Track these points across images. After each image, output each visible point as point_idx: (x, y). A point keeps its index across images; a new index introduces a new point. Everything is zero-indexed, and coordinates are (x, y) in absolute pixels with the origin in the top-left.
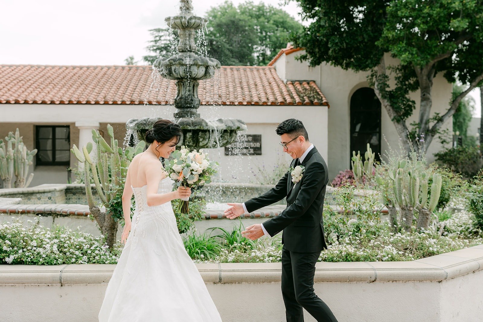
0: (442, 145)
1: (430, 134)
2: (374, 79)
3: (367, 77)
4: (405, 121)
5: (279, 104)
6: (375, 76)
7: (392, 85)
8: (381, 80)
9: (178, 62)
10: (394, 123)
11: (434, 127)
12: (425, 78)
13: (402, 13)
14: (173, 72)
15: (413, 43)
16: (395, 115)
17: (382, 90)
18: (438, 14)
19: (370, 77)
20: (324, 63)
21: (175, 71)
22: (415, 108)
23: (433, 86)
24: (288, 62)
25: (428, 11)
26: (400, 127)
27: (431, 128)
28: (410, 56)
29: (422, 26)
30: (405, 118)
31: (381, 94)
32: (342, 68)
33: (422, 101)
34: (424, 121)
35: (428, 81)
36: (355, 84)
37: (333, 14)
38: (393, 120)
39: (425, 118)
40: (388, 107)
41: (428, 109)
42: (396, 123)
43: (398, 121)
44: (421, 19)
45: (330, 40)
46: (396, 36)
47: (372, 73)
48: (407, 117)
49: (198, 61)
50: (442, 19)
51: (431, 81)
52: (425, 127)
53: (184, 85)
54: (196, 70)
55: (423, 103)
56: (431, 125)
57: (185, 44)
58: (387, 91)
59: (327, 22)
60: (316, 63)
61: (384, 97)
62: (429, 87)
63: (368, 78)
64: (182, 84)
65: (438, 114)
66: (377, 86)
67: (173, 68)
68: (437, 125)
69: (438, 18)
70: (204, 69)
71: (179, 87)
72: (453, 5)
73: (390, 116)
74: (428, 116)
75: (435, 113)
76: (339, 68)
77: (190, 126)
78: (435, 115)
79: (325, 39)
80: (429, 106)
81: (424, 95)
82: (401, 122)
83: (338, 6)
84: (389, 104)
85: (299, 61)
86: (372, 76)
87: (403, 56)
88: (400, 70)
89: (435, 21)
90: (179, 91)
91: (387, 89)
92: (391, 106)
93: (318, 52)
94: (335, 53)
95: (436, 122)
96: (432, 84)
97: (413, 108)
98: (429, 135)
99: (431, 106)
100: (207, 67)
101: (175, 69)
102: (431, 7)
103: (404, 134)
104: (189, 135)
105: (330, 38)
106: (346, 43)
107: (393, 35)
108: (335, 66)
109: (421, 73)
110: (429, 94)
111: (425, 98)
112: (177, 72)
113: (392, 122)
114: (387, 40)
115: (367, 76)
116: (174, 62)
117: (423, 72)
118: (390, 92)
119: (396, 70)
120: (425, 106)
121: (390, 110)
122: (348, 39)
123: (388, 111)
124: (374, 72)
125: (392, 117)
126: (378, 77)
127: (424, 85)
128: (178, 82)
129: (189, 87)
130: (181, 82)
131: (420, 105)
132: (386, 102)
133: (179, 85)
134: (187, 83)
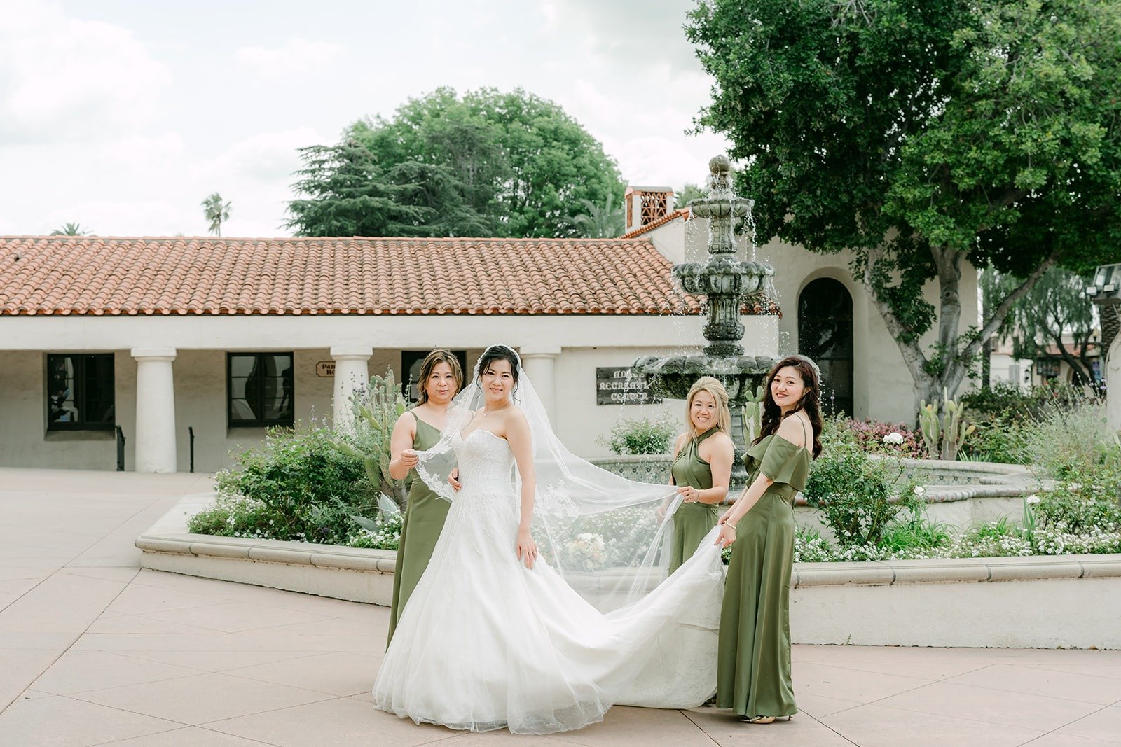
0: (970, 380)
1: (962, 363)
2: (863, 267)
3: (850, 264)
4: (917, 341)
5: (693, 311)
6: (863, 262)
7: (896, 278)
8: (879, 269)
9: (723, 270)
10: (899, 344)
11: (967, 350)
12: (949, 264)
13: (933, 158)
15: (945, 209)
16: (901, 330)
17: (877, 286)
18: (995, 160)
19: (855, 264)
20: (776, 238)
21: (715, 284)
22: (935, 319)
23: (962, 278)
25: (976, 156)
26: (910, 351)
27: (961, 351)
28: (947, 233)
29: (967, 180)
30: (918, 334)
31: (876, 296)
32: (806, 248)
33: (944, 304)
34: (949, 341)
35: (954, 269)
36: (808, 273)
37: (804, 156)
38: (897, 339)
39: (951, 334)
40: (888, 316)
41: (954, 320)
42: (902, 344)
43: (907, 342)
44: (964, 169)
45: (795, 201)
46: (920, 197)
47: (858, 256)
48: (922, 334)
49: (753, 269)
50: (999, 169)
51: (957, 270)
52: (952, 349)
54: (748, 282)
55: (947, 309)
56: (961, 348)
57: (723, 241)
58: (886, 288)
59: (794, 170)
60: (762, 240)
61: (881, 299)
62: (956, 281)
63: (850, 266)
64: (720, 302)
65: (974, 328)
66: (871, 280)
67: (712, 279)
68: (973, 346)
69: (993, 166)
70: (758, 280)
72: (1023, 147)
73: (892, 333)
74: (955, 333)
75: (971, 327)
76: (800, 246)
77: (755, 369)
78: (970, 329)
79: (785, 199)
80: (957, 314)
81: (948, 294)
82: (912, 343)
83: (811, 142)
84: (891, 310)
86: (859, 262)
88: (896, 249)
89: (987, 171)
90: (714, 313)
91: (889, 285)
92: (894, 314)
93: (769, 220)
94: (802, 223)
95: (970, 341)
96: (960, 276)
97: (932, 319)
98: (959, 365)
99: (959, 313)
100: (761, 277)
101: (716, 281)
102: (980, 148)
103: (918, 364)
104: (748, 382)
105: (795, 198)
106: (823, 205)
107: (915, 195)
108: (793, 245)
109: (943, 257)
110: (957, 293)
111: (949, 299)
112: (719, 285)
113: (895, 343)
114: (902, 202)
115: (849, 261)
116: (717, 270)
117: (945, 255)
118: (892, 289)
119: (888, 248)
120: (949, 313)
121: (892, 322)
122: (825, 199)
123: (888, 323)
124: (862, 254)
125: (896, 335)
126: (871, 264)
127: (948, 277)
128: (713, 300)
129: (731, 306)
130: (719, 299)
131: (942, 313)
132: (886, 308)
133: (714, 304)
134: (728, 301)
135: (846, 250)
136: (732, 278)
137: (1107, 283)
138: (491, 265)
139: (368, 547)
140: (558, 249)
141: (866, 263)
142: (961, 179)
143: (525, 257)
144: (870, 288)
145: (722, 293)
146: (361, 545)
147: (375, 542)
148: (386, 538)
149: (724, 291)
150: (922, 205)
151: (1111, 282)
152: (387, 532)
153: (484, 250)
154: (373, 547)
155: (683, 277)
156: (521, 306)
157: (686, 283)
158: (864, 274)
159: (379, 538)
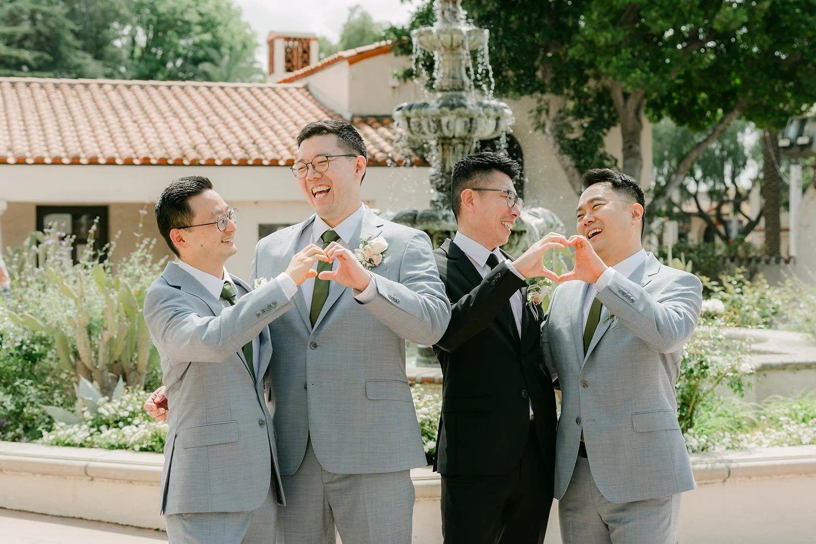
2: (544, 116)
3: (530, 113)
6: (544, 111)
7: (577, 129)
8: (562, 119)
12: (631, 115)
14: (445, 128)
17: (559, 137)
19: (535, 113)
21: (448, 127)
24: (353, 79)
31: (558, 147)
33: (626, 158)
35: (636, 120)
40: (571, 169)
41: (637, 173)
47: (538, 105)
51: (639, 121)
53: (454, 149)
55: (630, 161)
58: (569, 140)
61: (563, 150)
62: (638, 133)
64: (451, 148)
66: (551, 130)
67: (444, 121)
71: (443, 154)
80: (639, 167)
81: (630, 147)
85: (402, 80)
86: (539, 111)
87: (633, 75)
91: (571, 136)
99: (641, 166)
101: (448, 123)
107: (606, 39)
109: (625, 106)
110: (640, 145)
111: (631, 152)
112: (451, 127)
115: (529, 110)
117: (628, 104)
118: (574, 140)
120: (631, 167)
121: (574, 175)
123: (569, 177)
124: (542, 103)
126: (553, 112)
127: (630, 129)
128: (443, 144)
129: (463, 153)
130: (450, 144)
131: (624, 166)
132: (568, 160)
133: (443, 150)
134: (460, 147)
135: (526, 98)
136: (468, 120)
137: (800, 134)
138: (136, 110)
139: (68, 445)
140: (207, 93)
141: (547, 112)
142: (654, 21)
143: (173, 102)
144: (551, 140)
145: (454, 137)
146: (58, 443)
147: (78, 439)
148: (91, 435)
149: (457, 135)
150: (614, 49)
151: (805, 134)
152: (92, 427)
153: (127, 94)
154: (74, 445)
155: (408, 119)
156: (176, 155)
157: (412, 125)
158: (544, 125)
159: (80, 433)
